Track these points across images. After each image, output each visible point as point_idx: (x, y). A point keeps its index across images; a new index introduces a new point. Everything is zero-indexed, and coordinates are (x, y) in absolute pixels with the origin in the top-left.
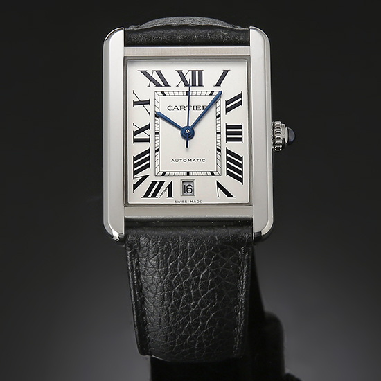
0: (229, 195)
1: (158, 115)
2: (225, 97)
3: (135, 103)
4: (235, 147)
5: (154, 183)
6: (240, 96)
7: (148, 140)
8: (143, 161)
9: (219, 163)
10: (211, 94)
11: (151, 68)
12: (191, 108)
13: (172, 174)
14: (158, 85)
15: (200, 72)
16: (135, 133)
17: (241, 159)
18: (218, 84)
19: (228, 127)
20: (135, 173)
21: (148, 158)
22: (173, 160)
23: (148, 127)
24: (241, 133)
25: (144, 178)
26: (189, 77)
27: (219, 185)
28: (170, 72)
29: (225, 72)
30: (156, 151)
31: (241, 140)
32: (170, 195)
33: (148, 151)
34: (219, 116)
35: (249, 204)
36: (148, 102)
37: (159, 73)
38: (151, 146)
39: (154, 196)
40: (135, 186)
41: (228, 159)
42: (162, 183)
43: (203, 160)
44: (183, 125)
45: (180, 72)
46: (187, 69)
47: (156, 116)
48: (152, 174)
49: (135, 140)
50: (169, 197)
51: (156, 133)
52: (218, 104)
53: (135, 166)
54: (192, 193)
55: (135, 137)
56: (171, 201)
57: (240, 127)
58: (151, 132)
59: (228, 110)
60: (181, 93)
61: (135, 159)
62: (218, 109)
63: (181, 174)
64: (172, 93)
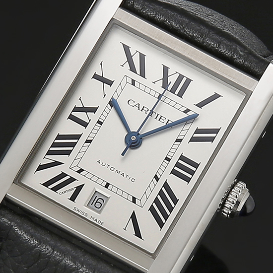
0: (138, 234)
1: (113, 103)
2: (200, 124)
3: (96, 77)
4: (177, 185)
5: (63, 175)
6: (216, 131)
7: (85, 124)
8: (66, 145)
9: (148, 192)
10: (186, 112)
11: (136, 47)
12: (154, 115)
13: (89, 176)
14: (133, 69)
15: (189, 81)
16: (76, 109)
17: (176, 201)
18: (200, 105)
19: (182, 158)
20: (50, 153)
21: (73, 145)
22: (99, 162)
23: (94, 110)
24: (192, 173)
25: (57, 163)
26: (172, 80)
27: (133, 217)
28: (155, 62)
29: (216, 96)
30: (87, 141)
31: (188, 180)
32: (73, 198)
33: (78, 137)
34: (180, 140)
36: (110, 83)
37: (142, 57)
38: (85, 133)
39: (55, 189)
40: (41, 168)
41: (161, 193)
42: (72, 180)
43: (133, 180)
44: (134, 129)
45: (166, 69)
46: (176, 69)
47: (110, 103)
48: (67, 165)
49: (71, 117)
50: (70, 199)
51: (99, 122)
52: (187, 127)
53: (54, 145)
54: (99, 209)
55: (74, 114)
56: (70, 205)
57: (196, 166)
58: (93, 117)
59: (193, 139)
60: (153, 93)
61: (59, 137)
62: (183, 133)
63: (100, 181)
64: (142, 87)
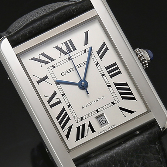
0: (131, 112)
1: (58, 83)
2: (95, 50)
3: (39, 82)
4: (118, 79)
5: (78, 128)
6: (104, 44)
7: (60, 102)
8: (63, 118)
9: (113, 94)
10: (85, 51)
11: (36, 54)
12: (77, 67)
13: (87, 116)
14: (47, 63)
15: (70, 41)
16: (49, 102)
17: (126, 85)
18: (86, 43)
19: (107, 68)
20: (63, 127)
21: (66, 114)
22: (83, 107)
23: (55, 93)
24: (118, 68)
25: (70, 128)
26: (64, 48)
27: (121, 109)
28: (50, 50)
29: (87, 34)
30: (69, 106)
31: (120, 72)
32: (93, 131)
33: (64, 109)
34: (98, 63)
35: (148, 111)
36: (46, 77)
37: (43, 54)
38: (64, 104)
39: (83, 136)
40: (68, 136)
41: (118, 89)
42: (83, 126)
43: (103, 98)
44: (77, 81)
45: (57, 48)
46: (60, 43)
47: (56, 84)
48: (74, 123)
49: (52, 106)
50: (93, 132)
51: (63, 95)
52: (93, 56)
53: (60, 123)
54: (106, 122)
55: (50, 104)
56: (95, 134)
57: (115, 64)
58: (59, 96)
59: (101, 57)
60: (65, 61)
61: (58, 118)
62: (95, 60)
63: (93, 113)
64: (59, 64)
